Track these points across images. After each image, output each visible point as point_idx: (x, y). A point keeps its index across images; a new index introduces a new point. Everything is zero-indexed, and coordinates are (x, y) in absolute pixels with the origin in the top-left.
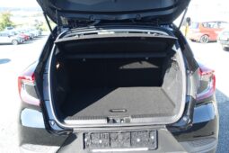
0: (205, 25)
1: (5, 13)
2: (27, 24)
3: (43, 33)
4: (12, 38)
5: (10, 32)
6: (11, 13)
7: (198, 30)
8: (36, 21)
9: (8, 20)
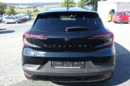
0: (123, 14)
1: (11, 6)
2: (23, 12)
3: (32, 17)
4: (15, 20)
5: (14, 17)
6: (15, 6)
7: (118, 17)
8: (28, 11)
9: (13, 10)
